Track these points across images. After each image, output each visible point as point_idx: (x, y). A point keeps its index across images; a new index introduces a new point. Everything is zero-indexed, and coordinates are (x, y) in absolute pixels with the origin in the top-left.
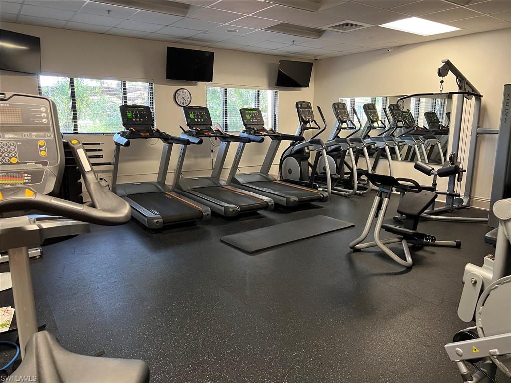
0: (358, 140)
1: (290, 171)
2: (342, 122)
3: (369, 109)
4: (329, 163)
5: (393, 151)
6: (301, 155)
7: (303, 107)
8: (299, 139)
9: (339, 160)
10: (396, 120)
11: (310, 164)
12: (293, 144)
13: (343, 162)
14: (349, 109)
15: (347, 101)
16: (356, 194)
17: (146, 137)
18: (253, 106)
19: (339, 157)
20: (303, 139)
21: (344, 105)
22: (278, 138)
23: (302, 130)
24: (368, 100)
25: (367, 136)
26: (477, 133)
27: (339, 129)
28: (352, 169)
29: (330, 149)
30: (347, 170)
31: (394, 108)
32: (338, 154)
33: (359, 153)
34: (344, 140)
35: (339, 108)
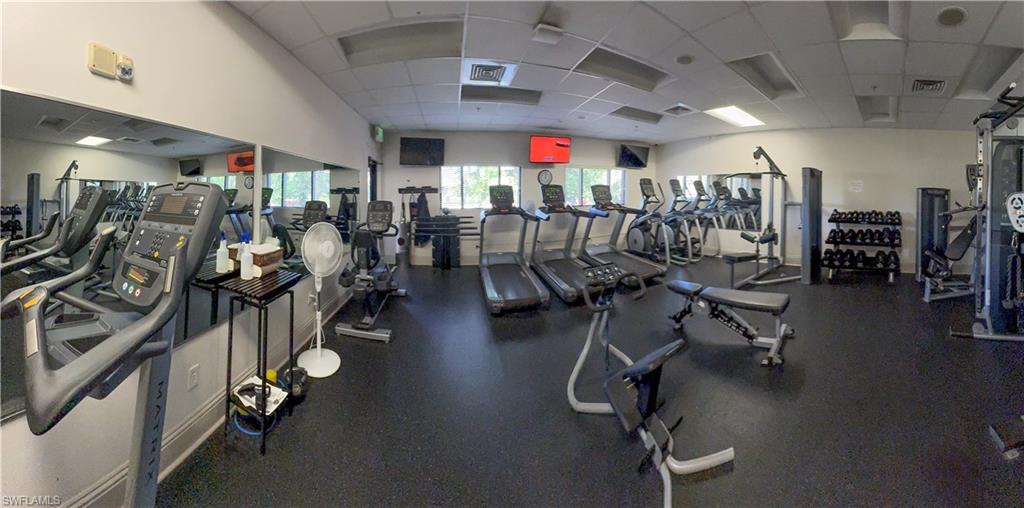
0: (691, 213)
1: (635, 242)
2: (678, 196)
3: (698, 185)
4: (667, 231)
5: (718, 220)
6: (644, 227)
7: (646, 184)
8: (642, 212)
9: (676, 230)
10: (719, 194)
11: (652, 235)
12: (637, 217)
13: (680, 231)
14: (682, 185)
15: (680, 179)
16: (692, 263)
17: (506, 214)
18: (606, 184)
19: (676, 227)
20: (646, 212)
21: (678, 181)
22: (624, 211)
23: (647, 202)
24: (696, 178)
25: (697, 208)
26: (786, 205)
27: (676, 202)
28: (686, 237)
29: (669, 220)
30: (682, 238)
31: (717, 185)
32: (674, 224)
33: (692, 224)
34: (679, 213)
35: (674, 184)
